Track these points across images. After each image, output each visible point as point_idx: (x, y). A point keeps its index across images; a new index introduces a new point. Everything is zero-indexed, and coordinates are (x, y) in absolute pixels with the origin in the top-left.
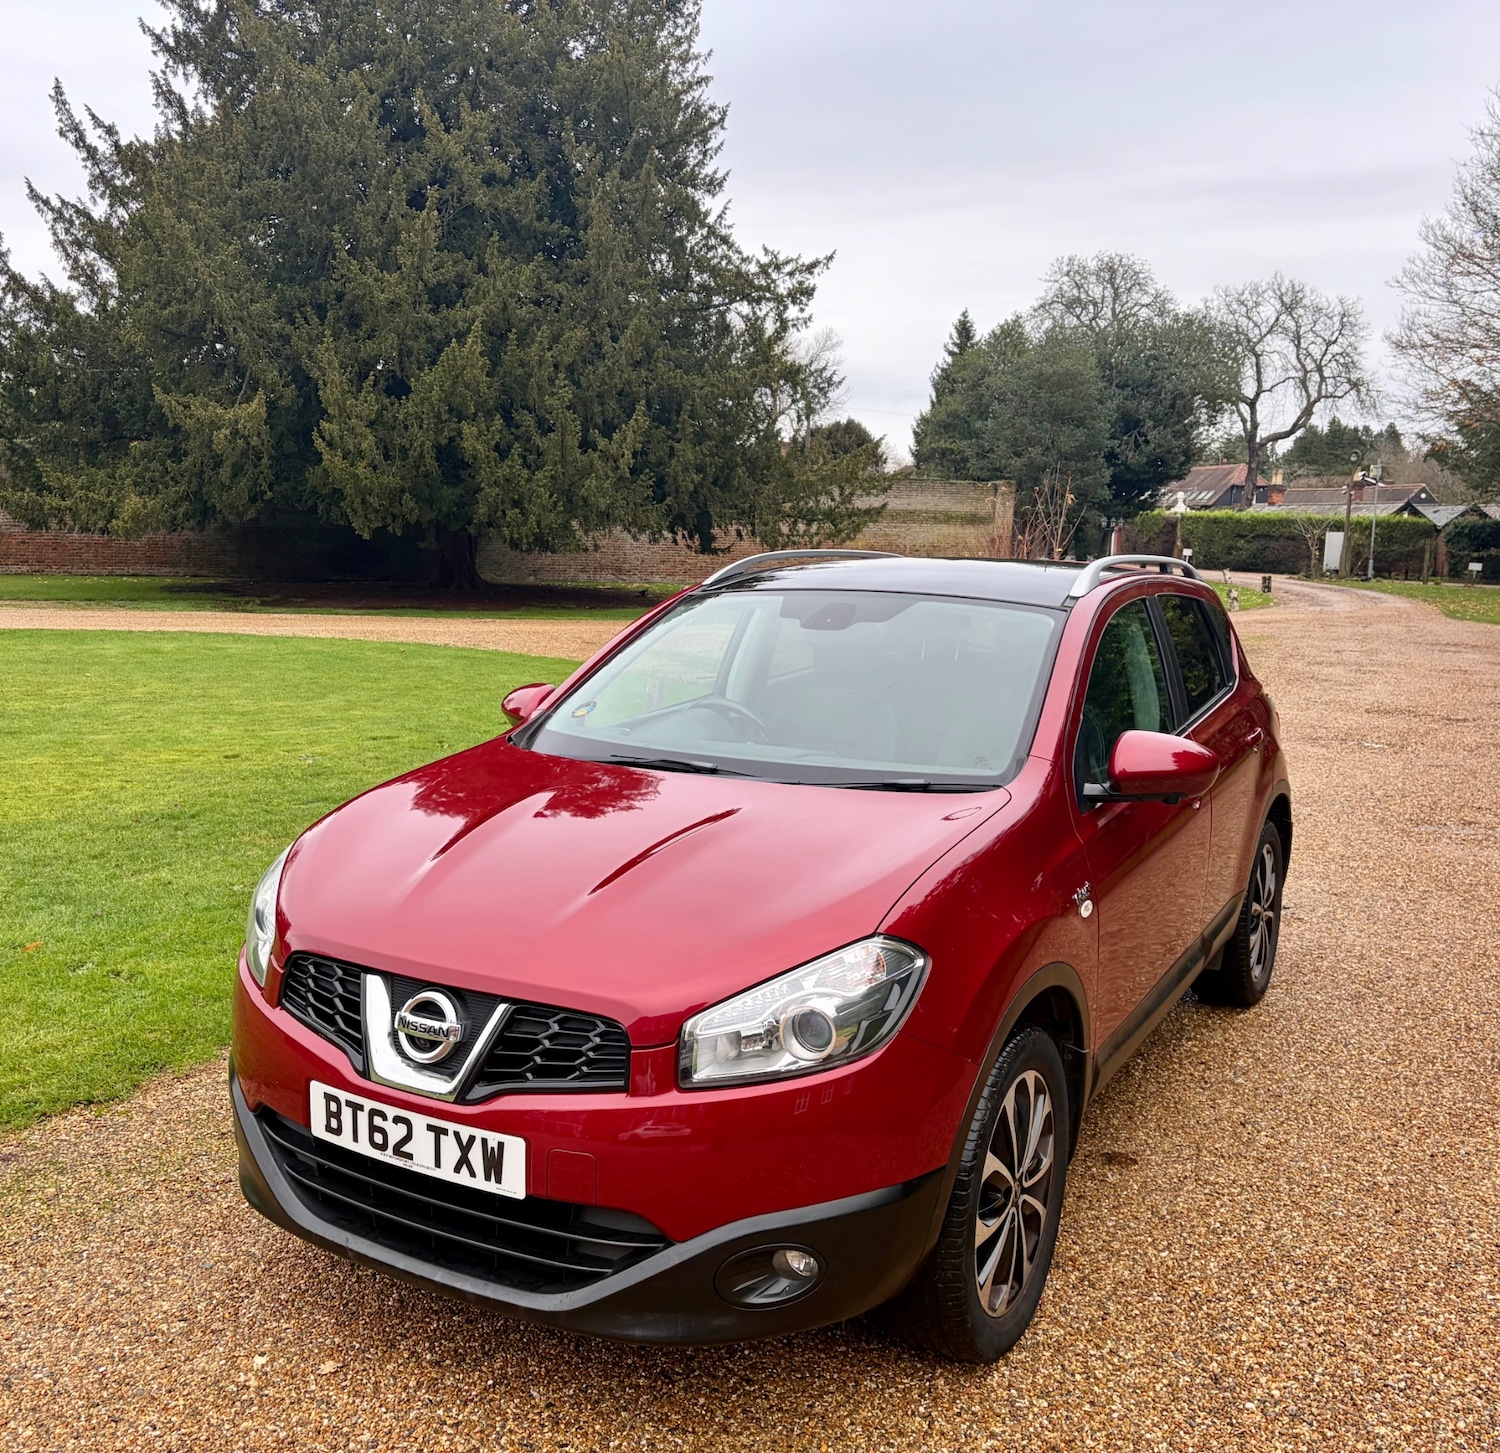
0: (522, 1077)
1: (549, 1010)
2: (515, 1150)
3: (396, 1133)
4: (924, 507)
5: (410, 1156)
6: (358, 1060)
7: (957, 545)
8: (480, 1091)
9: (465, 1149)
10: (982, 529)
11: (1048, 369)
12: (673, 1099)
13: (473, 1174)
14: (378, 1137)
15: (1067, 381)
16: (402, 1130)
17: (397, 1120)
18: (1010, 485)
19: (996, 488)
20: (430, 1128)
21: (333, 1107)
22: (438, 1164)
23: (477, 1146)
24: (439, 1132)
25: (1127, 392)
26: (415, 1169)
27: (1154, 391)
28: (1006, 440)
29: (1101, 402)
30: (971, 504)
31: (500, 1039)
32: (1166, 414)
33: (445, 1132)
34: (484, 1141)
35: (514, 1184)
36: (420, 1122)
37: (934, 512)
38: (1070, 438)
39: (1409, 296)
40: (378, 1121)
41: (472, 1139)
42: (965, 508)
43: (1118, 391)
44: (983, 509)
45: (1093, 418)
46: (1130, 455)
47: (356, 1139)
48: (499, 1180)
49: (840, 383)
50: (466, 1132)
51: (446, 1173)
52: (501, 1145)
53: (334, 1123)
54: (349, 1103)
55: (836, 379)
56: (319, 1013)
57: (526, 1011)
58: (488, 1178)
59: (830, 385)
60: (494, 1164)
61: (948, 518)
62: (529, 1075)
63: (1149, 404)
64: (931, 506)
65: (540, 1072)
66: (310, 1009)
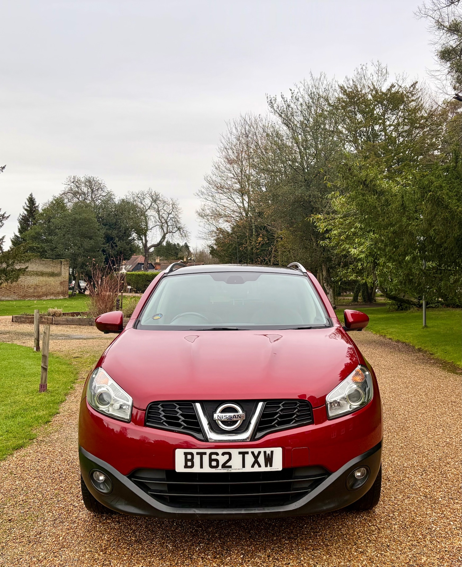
0: (274, 426)
1: (279, 401)
2: (278, 453)
3: (222, 459)
4: (32, 270)
5: (230, 467)
6: (200, 436)
7: (46, 285)
8: (259, 435)
9: (256, 457)
10: (57, 278)
11: (77, 217)
12: (327, 423)
13: (260, 466)
14: (214, 464)
15: (84, 222)
16: (227, 457)
17: (223, 454)
18: (67, 261)
19: (61, 262)
20: (240, 453)
21: (189, 457)
22: (244, 466)
23: (262, 455)
24: (244, 454)
25: (107, 227)
26: (233, 471)
27: (118, 227)
28: (62, 244)
29: (99, 230)
30: (51, 268)
31: (263, 415)
32: (123, 236)
33: (247, 453)
34: (265, 452)
35: (277, 465)
36: (235, 452)
37: (36, 272)
38: (88, 244)
39: (201, 199)
40: (214, 457)
41: (259, 453)
42: (49, 270)
43: (104, 227)
44: (56, 271)
45: (96, 236)
46: (110, 251)
47: (201, 467)
48: (271, 466)
49: (8, 217)
50: (256, 451)
51: (248, 469)
52: (272, 452)
53: (189, 464)
54: (198, 453)
55: (6, 215)
56: (170, 424)
57: (270, 403)
58: (266, 466)
59: (3, 218)
60: (269, 460)
61: (42, 274)
62: (276, 425)
63: (116, 232)
64: (35, 269)
65: (279, 424)
66: (164, 423)
